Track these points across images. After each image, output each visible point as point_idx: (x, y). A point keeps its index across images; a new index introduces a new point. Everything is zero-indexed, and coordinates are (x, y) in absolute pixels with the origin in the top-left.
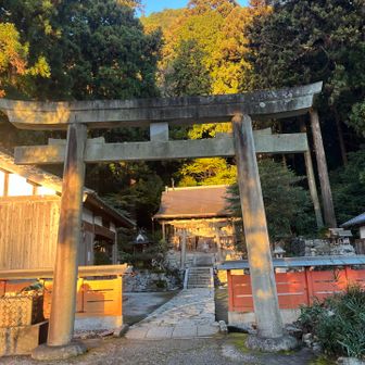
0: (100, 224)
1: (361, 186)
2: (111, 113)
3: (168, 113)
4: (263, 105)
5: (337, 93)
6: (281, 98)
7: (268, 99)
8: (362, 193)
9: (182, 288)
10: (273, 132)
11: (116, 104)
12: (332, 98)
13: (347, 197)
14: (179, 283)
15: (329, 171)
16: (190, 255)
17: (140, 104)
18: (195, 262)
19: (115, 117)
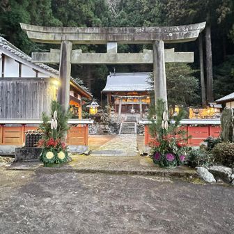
0: (73, 96)
1: (232, 77)
2: (85, 35)
3: (117, 37)
4: (171, 35)
5: (224, 15)
6: (182, 31)
7: (174, 31)
8: (232, 82)
9: (118, 133)
10: (175, 51)
11: (88, 30)
12: (220, 19)
13: (222, 84)
14: (116, 131)
15: (213, 66)
16: (123, 115)
17: (102, 31)
18: (126, 119)
19: (88, 38)
